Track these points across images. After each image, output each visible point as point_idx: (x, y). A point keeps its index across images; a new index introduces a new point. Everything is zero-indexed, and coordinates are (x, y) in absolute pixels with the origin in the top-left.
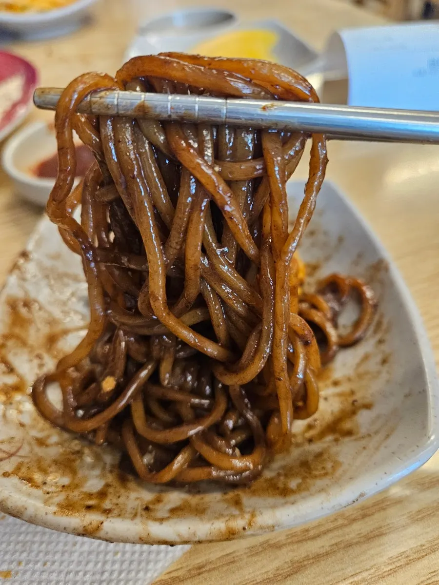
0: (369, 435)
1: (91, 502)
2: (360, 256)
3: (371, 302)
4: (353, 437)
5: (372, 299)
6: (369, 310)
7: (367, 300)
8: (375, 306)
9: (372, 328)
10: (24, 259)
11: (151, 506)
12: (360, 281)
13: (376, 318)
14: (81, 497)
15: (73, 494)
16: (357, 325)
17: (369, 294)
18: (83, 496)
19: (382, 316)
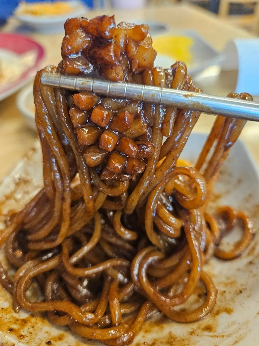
0: (223, 336)
1: (14, 326)
2: (250, 196)
3: (251, 231)
4: (211, 334)
5: (252, 229)
6: (249, 237)
7: (248, 229)
8: (254, 235)
9: (247, 251)
10: (32, 152)
11: (52, 342)
12: (246, 213)
13: (252, 244)
14: (9, 320)
15: (6, 317)
16: (238, 245)
17: (250, 225)
18: (11, 320)
19: (256, 244)
